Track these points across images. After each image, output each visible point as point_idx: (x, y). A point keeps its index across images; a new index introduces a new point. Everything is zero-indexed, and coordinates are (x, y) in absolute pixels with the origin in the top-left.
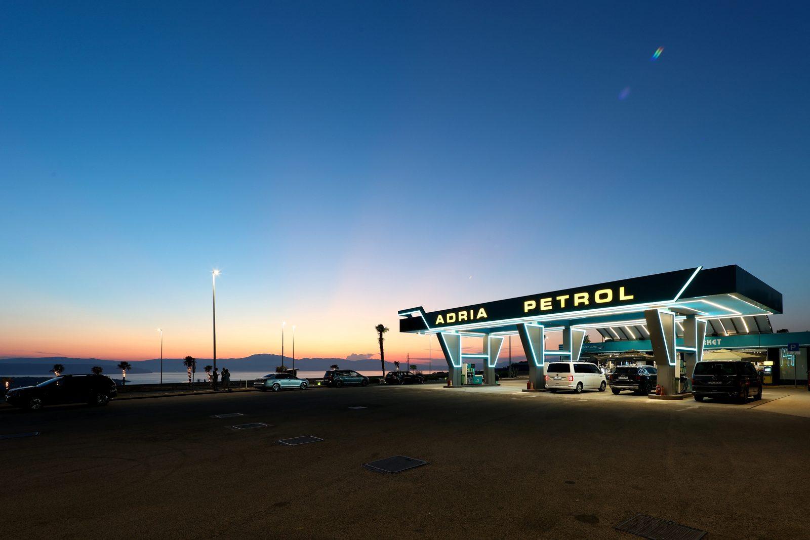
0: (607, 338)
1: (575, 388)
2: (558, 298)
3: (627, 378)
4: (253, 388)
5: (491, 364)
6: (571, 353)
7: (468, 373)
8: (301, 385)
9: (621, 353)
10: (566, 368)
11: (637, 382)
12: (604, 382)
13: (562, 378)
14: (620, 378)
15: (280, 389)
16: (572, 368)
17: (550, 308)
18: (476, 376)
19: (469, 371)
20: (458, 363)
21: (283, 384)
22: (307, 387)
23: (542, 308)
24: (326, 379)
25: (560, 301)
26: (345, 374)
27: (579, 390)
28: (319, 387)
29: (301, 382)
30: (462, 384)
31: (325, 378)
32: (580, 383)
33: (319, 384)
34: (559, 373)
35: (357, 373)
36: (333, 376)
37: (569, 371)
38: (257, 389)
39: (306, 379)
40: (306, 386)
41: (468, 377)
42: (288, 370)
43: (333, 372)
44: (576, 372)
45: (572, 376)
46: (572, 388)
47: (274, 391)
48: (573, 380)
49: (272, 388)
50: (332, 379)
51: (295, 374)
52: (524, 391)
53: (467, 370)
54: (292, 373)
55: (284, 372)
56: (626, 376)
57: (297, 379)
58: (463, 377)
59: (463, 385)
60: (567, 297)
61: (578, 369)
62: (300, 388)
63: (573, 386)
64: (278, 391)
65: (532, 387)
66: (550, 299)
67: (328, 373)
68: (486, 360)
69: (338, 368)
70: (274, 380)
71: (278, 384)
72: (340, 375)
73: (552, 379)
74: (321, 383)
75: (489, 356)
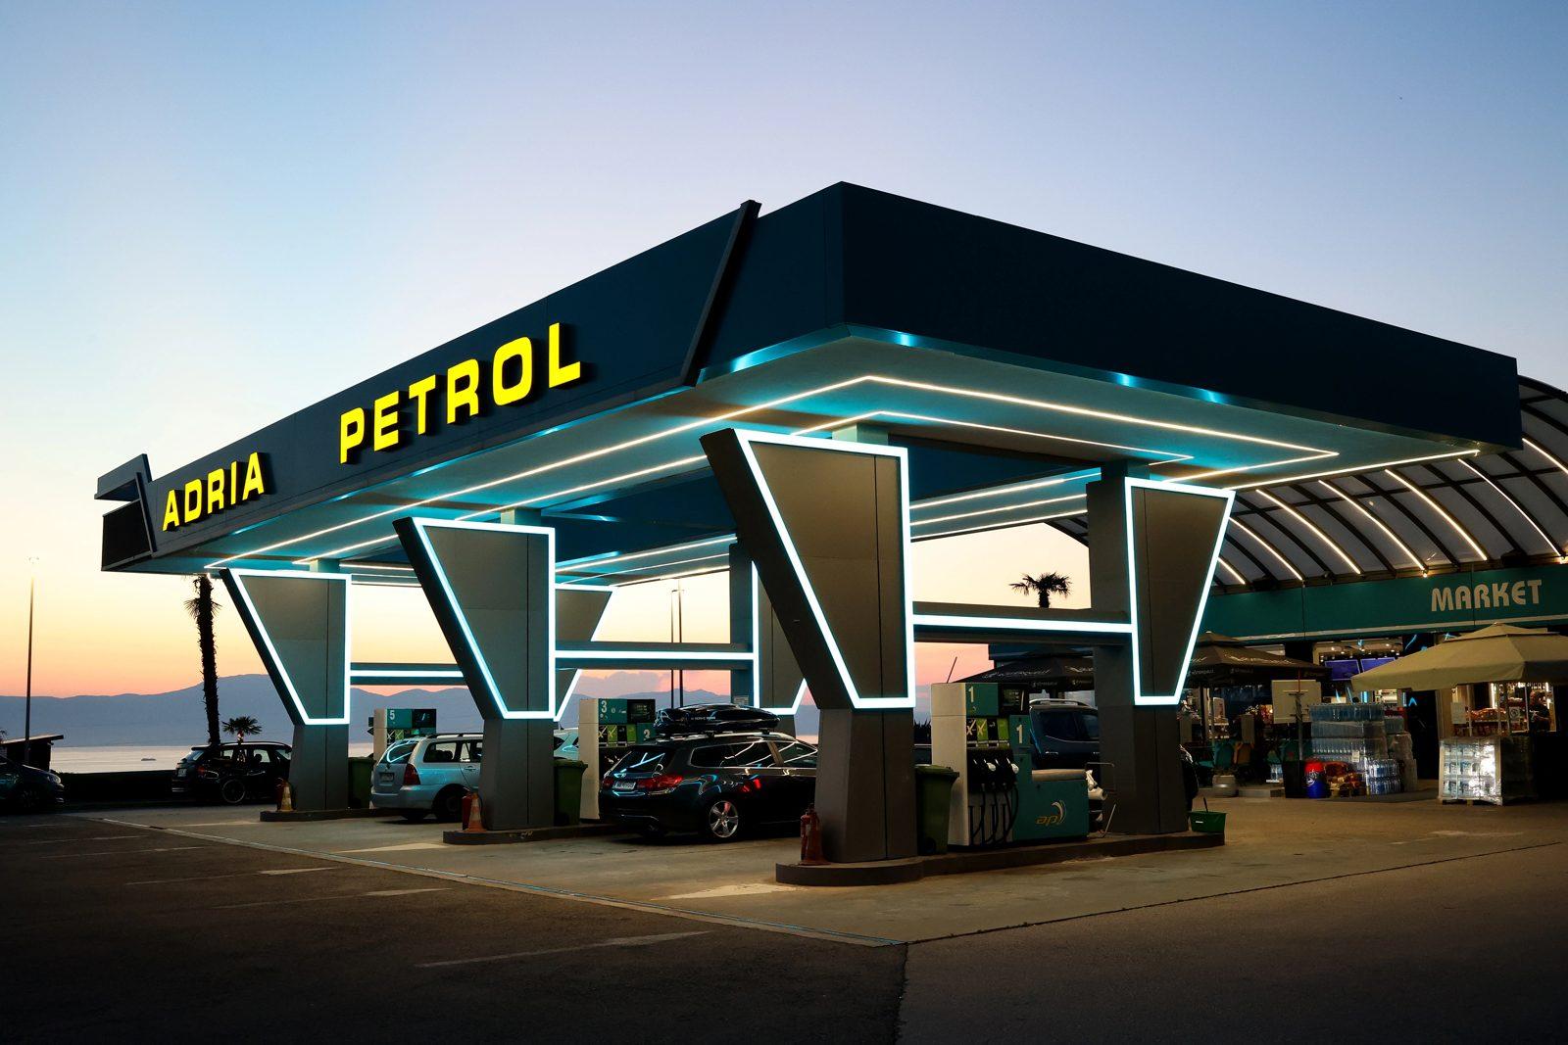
2: (412, 391)
17: (395, 437)
23: (379, 441)
66: (396, 398)
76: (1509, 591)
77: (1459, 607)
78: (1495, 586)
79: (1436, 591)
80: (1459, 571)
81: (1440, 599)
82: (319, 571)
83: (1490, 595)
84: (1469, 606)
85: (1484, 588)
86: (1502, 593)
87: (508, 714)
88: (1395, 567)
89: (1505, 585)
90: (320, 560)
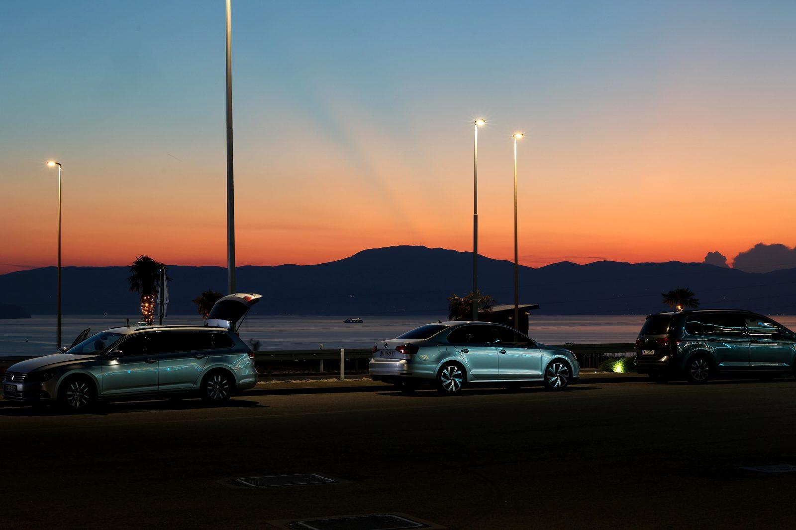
4: (366, 380)
8: (548, 372)
15: (465, 383)
21: (479, 363)
22: (571, 380)
24: (649, 348)
26: (725, 329)
28: (618, 378)
29: (546, 357)
31: (641, 345)
33: (619, 368)
35: (774, 323)
36: (675, 336)
38: (379, 383)
39: (569, 346)
40: (568, 376)
42: (496, 309)
43: (677, 320)
47: (443, 391)
49: (434, 383)
50: (671, 350)
51: (524, 327)
54: (511, 323)
55: (481, 317)
57: (530, 345)
62: (543, 385)
64: (458, 392)
67: (654, 325)
69: (694, 303)
70: (444, 349)
71: (460, 365)
72: (703, 330)
74: (628, 365)
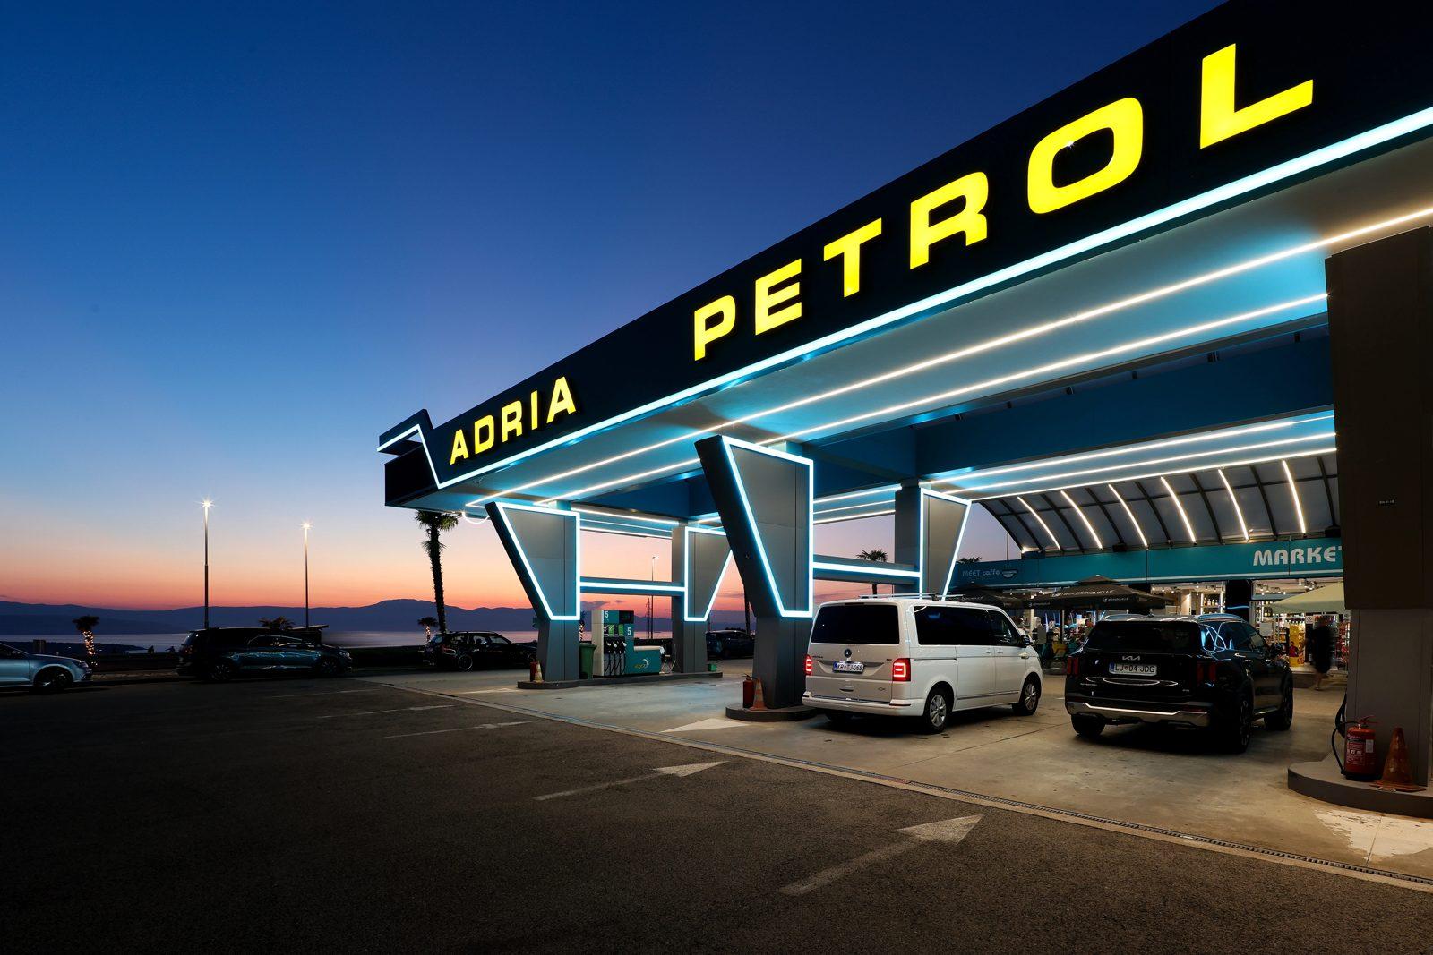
0: (1026, 549)
1: (921, 712)
2: (830, 251)
3: (1152, 671)
5: (692, 614)
6: (919, 575)
7: (606, 640)
9: (1063, 586)
10: (880, 625)
11: (1201, 694)
12: (1033, 679)
13: (867, 665)
14: (1118, 670)
16: (908, 625)
17: (795, 312)
18: (636, 648)
19: (611, 634)
20: (565, 605)
23: (764, 323)
25: (839, 260)
27: (938, 718)
30: (583, 675)
32: (942, 689)
34: (856, 648)
37: (892, 636)
41: (605, 652)
44: (924, 639)
45: (907, 661)
46: (903, 711)
48: (908, 679)
52: (732, 714)
53: (603, 629)
56: (1145, 662)
58: (586, 652)
59: (585, 677)
60: (873, 229)
61: (935, 628)
63: (912, 701)
65: (759, 697)
66: (795, 268)
68: (677, 599)
73: (828, 670)
75: (685, 589)
76: (1321, 553)
77: (1277, 562)
78: (1310, 550)
79: (1258, 553)
80: (1275, 540)
81: (1260, 558)
82: (558, 509)
83: (1305, 556)
84: (1285, 562)
85: (1301, 551)
86: (1316, 553)
87: (784, 613)
88: (1223, 538)
89: (1318, 549)
90: (558, 501)
